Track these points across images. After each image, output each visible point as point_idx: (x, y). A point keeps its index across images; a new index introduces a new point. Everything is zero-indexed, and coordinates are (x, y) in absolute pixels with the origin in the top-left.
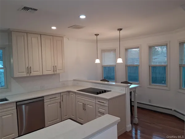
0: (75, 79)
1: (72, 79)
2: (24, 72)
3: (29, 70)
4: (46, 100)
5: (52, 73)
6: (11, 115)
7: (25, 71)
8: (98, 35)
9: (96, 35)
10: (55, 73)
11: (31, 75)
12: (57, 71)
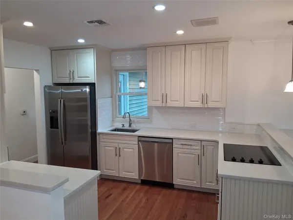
2: (158, 101)
3: (165, 98)
4: (176, 144)
6: (131, 150)
7: (160, 100)
9: (291, 22)
10: (206, 106)
12: (208, 102)
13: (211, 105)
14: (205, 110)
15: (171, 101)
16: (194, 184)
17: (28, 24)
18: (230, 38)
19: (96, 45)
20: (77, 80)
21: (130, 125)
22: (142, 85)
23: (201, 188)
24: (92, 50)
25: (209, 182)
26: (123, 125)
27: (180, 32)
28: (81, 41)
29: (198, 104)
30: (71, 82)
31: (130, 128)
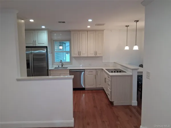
0: (115, 62)
1: (113, 62)
2: (76, 54)
3: (79, 53)
4: (86, 72)
5: (94, 56)
8: (129, 26)
9: (126, 26)
10: (96, 56)
11: (81, 56)
12: (97, 54)
13: (98, 55)
14: (96, 58)
15: (82, 54)
16: (94, 86)
17: (32, 21)
18: (105, 30)
19: (48, 29)
20: (37, 45)
21: (62, 66)
22: (61, 47)
23: (96, 88)
24: (46, 31)
25: (99, 85)
26: (59, 66)
27: (89, 27)
28: (43, 27)
29: (93, 55)
30: (34, 46)
31: (62, 67)
